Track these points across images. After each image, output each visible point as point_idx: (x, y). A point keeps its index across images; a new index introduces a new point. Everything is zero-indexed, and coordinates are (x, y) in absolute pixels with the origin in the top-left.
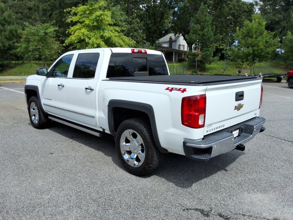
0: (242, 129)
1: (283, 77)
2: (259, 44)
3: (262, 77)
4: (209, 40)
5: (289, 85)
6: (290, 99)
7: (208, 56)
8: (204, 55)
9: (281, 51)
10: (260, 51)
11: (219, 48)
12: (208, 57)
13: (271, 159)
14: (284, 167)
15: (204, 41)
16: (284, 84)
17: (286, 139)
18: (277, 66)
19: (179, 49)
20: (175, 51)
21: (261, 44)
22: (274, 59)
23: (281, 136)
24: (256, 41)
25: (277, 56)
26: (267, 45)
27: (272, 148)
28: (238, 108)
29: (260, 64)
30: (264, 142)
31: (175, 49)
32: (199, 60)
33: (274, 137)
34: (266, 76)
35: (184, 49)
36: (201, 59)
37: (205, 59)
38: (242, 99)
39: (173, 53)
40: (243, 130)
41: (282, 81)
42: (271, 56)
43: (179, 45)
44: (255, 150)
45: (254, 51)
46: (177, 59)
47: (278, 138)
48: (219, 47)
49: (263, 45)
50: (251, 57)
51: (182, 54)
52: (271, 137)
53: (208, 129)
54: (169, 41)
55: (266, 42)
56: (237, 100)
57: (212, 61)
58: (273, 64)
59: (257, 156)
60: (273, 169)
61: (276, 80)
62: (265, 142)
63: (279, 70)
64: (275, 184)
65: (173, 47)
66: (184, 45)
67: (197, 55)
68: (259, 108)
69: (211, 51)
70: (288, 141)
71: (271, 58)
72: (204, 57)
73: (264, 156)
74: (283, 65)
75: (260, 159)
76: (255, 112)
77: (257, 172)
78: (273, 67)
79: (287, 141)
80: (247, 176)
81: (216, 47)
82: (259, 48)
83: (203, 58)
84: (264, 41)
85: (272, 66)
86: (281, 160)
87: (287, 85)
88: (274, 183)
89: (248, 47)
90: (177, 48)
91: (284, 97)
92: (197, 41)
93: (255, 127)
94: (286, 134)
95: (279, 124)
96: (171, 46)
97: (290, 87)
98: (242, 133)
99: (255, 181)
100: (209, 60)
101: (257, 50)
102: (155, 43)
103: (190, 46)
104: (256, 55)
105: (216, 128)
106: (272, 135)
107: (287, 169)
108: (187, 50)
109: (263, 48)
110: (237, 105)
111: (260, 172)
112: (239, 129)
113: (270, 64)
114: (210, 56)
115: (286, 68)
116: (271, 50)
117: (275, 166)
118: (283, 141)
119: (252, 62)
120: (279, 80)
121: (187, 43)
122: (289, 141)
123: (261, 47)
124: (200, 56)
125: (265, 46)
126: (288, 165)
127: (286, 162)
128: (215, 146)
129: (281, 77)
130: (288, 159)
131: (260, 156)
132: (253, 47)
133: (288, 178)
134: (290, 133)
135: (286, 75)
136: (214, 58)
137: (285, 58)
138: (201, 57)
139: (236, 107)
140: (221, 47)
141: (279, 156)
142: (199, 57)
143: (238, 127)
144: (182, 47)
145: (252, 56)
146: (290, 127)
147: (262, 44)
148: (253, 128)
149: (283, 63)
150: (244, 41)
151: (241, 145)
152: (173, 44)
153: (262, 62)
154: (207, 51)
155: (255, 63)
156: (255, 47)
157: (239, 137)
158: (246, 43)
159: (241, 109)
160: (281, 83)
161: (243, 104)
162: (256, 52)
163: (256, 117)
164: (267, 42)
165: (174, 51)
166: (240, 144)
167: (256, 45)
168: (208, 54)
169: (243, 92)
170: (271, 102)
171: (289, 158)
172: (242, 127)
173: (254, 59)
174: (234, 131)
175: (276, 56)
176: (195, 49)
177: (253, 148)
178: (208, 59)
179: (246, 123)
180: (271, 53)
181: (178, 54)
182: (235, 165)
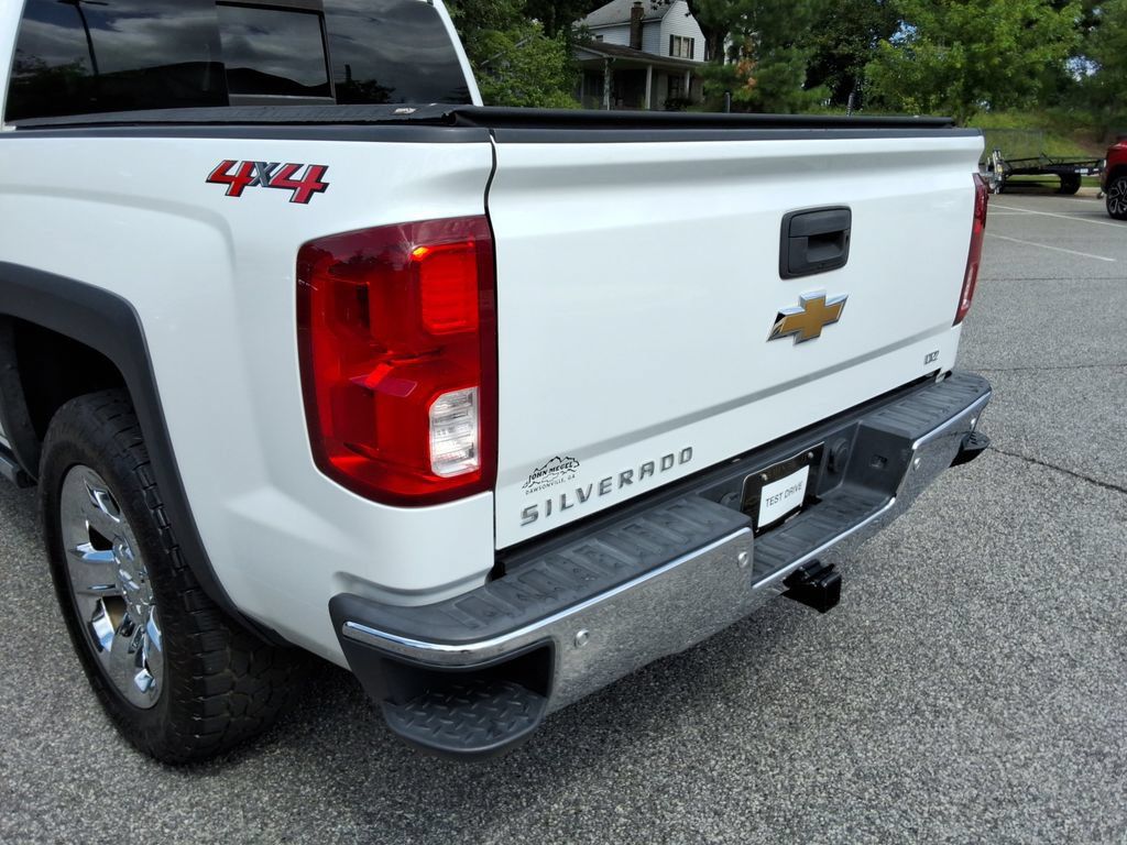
0: (831, 458)
1: (1086, 171)
2: (993, 30)
3: (1000, 170)
4: (790, 14)
5: (1110, 203)
6: (1113, 263)
7: (783, 82)
8: (771, 79)
9: (1084, 69)
10: (997, 60)
11: (835, 52)
12: (785, 89)
13: (1012, 610)
14: (1081, 673)
15: (769, 18)
16: (1089, 201)
17: (1098, 474)
18: (1063, 129)
19: (671, 53)
20: (653, 65)
21: (1003, 27)
22: (1051, 104)
23: (1074, 454)
24: (983, 14)
25: (1068, 87)
26: (1028, 35)
27: (1021, 535)
28: (803, 325)
29: (997, 121)
30: (982, 491)
31: (656, 54)
32: (747, 99)
33: (1033, 461)
34: (1017, 166)
35: (692, 57)
36: (756, 94)
37: (772, 95)
38: (839, 262)
39: (644, 73)
40: (842, 465)
41: (1082, 190)
42: (1040, 85)
43: (672, 36)
44: (929, 546)
45: (972, 58)
46: (662, 98)
47: (1057, 468)
48: (836, 47)
49: (1010, 33)
50: (958, 85)
51: (684, 78)
52: (1019, 461)
53: (538, 499)
54: (632, 20)
55: (1023, 20)
56: (790, 268)
57: (799, 103)
58: (1047, 121)
59: (937, 584)
60: (1017, 689)
61: (1058, 185)
62: (989, 495)
63: (1069, 146)
64: (1021, 814)
65: (648, 49)
66: (693, 40)
67: (740, 81)
68: (956, 322)
69: (800, 59)
70: (1108, 487)
71: (1042, 94)
72: (769, 88)
73: (973, 586)
74: (1086, 125)
75: (952, 609)
76: (926, 347)
77: (917, 710)
78: (1049, 133)
79: (1101, 484)
80: (850, 751)
81: (823, 47)
82: (993, 45)
83: (763, 91)
84: (1019, 16)
85: (1042, 127)
86: (1067, 613)
87: (1102, 205)
88: (1014, 812)
89: (948, 43)
90: (666, 54)
91: (1090, 256)
92: (742, 22)
93: (915, 446)
94: (1095, 446)
95: (1064, 391)
96: (637, 42)
97: (1114, 212)
98: (834, 486)
99: (898, 791)
100: (789, 99)
101: (987, 57)
102: (569, 27)
103: (713, 40)
104: (981, 75)
105: (615, 481)
106: (1026, 451)
107: (1102, 685)
108: (706, 59)
109: (1010, 49)
110: (791, 306)
111: (937, 713)
112: (814, 464)
113: (1035, 119)
114: (792, 81)
115: (1100, 140)
116: (1044, 56)
117: (1033, 660)
118: (1082, 486)
119: (961, 109)
120: (1069, 185)
121: (705, 30)
122: (1112, 487)
123: (1001, 41)
124: (752, 81)
125: (1018, 40)
126: (1108, 650)
127: (1095, 629)
128: (580, 634)
129: (1077, 171)
130: (1107, 606)
131: (950, 587)
132: (968, 40)
133: (1107, 761)
134: (1117, 436)
135: (1098, 162)
136: (810, 93)
137: (1097, 96)
138: (754, 88)
139: (780, 316)
140: (844, 49)
141: (1054, 585)
142: (746, 87)
143: (807, 447)
144: (684, 46)
145: (965, 84)
146: (1118, 406)
147: (1006, 29)
148: (904, 452)
149: (1090, 118)
150: (931, 16)
151: (815, 570)
152: (648, 33)
153: (1003, 109)
154: (780, 59)
155: (973, 113)
156: (980, 40)
157: (810, 515)
158: (941, 23)
159: (826, 331)
160: (1078, 197)
161: (845, 301)
162: (981, 66)
163: (938, 371)
164: (1029, 23)
165: (648, 64)
166: (813, 565)
167: (983, 31)
168: (786, 73)
169: (842, 213)
170: (1032, 276)
171: (1110, 598)
172: (836, 448)
173: (968, 98)
174: (771, 480)
175: (1062, 85)
176: (734, 51)
177: (919, 528)
178: (783, 97)
179: (861, 422)
180: (1041, 68)
181: (666, 79)
182: (799, 654)
